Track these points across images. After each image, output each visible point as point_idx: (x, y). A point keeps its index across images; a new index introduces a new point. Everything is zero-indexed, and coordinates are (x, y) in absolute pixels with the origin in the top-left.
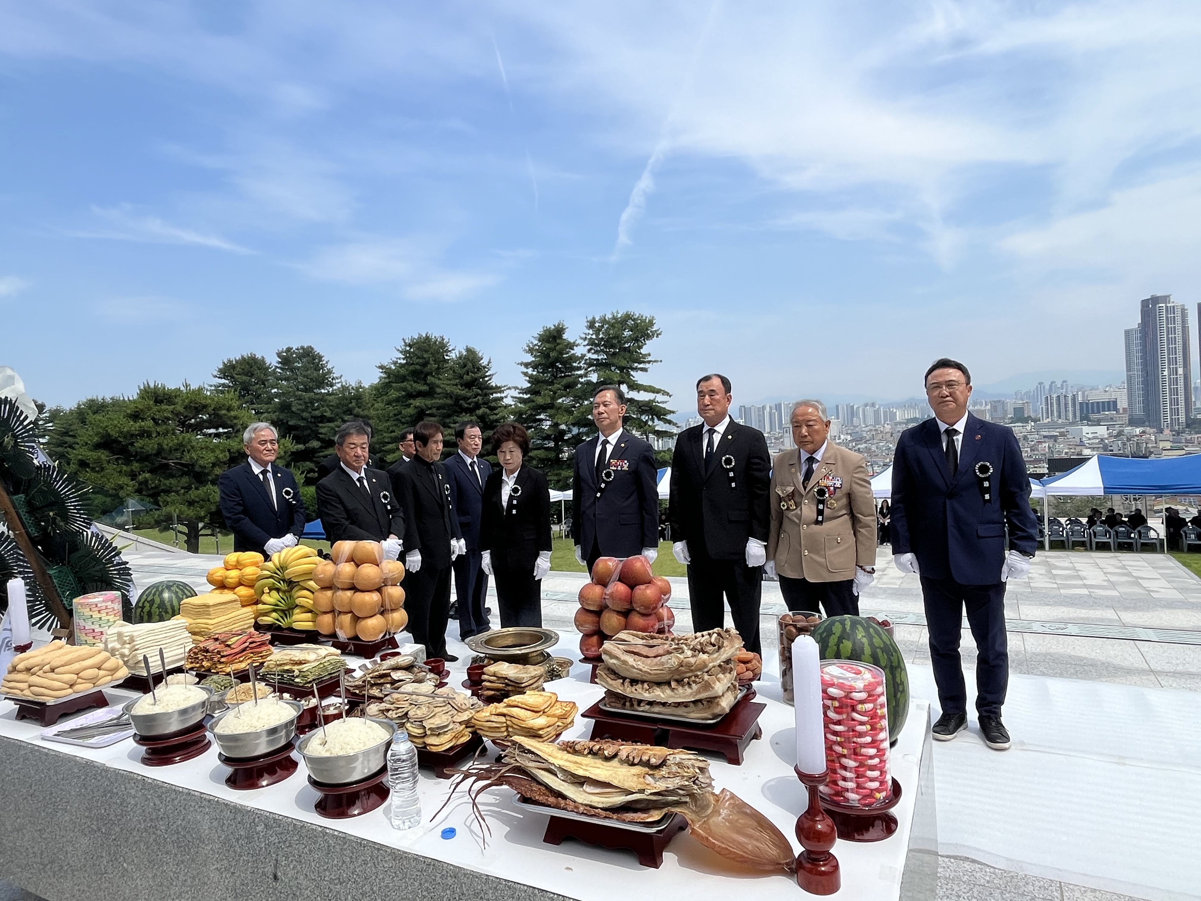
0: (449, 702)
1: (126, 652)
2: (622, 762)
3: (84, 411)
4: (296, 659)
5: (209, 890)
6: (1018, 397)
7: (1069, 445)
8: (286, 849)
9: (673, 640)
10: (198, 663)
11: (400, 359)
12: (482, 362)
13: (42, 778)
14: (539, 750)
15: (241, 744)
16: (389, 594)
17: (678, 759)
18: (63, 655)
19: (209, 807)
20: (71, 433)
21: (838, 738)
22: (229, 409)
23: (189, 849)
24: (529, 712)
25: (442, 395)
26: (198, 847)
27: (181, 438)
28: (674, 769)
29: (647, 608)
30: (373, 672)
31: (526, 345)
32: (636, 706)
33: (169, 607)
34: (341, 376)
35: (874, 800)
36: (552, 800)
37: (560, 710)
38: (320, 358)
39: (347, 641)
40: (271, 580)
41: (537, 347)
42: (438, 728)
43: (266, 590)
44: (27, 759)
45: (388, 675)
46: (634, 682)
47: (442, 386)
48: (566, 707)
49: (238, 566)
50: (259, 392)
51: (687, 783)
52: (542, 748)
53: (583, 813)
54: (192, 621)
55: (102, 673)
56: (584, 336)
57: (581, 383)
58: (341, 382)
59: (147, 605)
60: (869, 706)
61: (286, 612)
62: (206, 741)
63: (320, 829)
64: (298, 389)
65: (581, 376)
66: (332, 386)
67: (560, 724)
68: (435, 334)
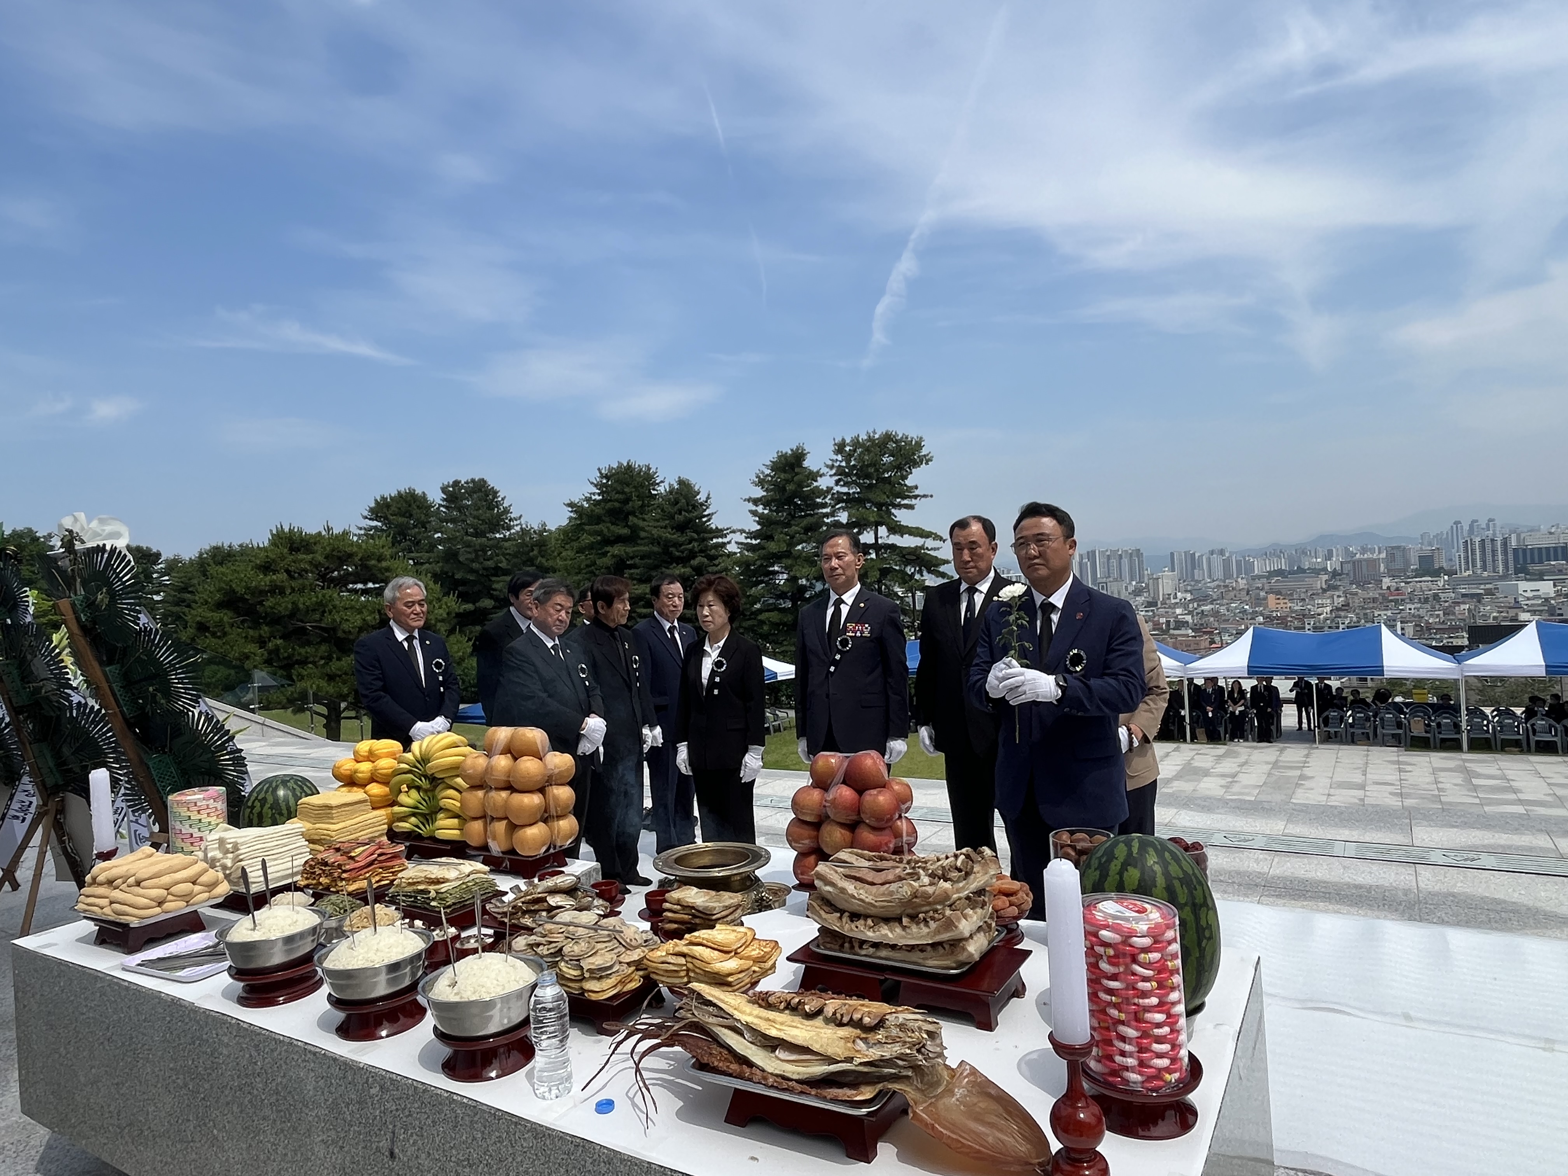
0: (615, 936)
1: (229, 863)
2: (828, 1021)
3: (206, 561)
4: (433, 876)
5: (313, 1168)
6: (1426, 543)
7: (1499, 607)
8: (405, 1119)
9: (909, 862)
10: (314, 879)
11: (594, 494)
12: (698, 497)
13: (120, 1018)
14: (722, 1001)
15: (355, 982)
16: (554, 795)
17: (901, 1020)
18: (152, 864)
19: (314, 1062)
20: (190, 589)
21: (1113, 998)
22: (380, 559)
23: (290, 1115)
24: (716, 952)
25: (646, 541)
26: (301, 1112)
27: (320, 595)
28: (895, 1032)
29: (879, 819)
30: (526, 894)
31: (754, 476)
32: (857, 949)
33: (284, 807)
34: (521, 516)
35: (1161, 1083)
36: (734, 1067)
37: (758, 951)
38: (495, 493)
39: (501, 855)
40: (411, 776)
41: (770, 479)
42: (600, 969)
43: (404, 788)
44: (104, 994)
45: (544, 900)
46: (855, 916)
47: (647, 529)
48: (765, 947)
49: (371, 757)
50: (419, 537)
51: (908, 1051)
52: (726, 1000)
53: (772, 1086)
54: (309, 825)
55: (197, 888)
56: (830, 463)
57: (827, 524)
58: (520, 524)
59: (257, 804)
60: (1155, 956)
61: (428, 817)
62: (317, 978)
63: (446, 1095)
64: (467, 534)
65: (827, 515)
66: (509, 530)
67: (757, 969)
68: (639, 461)
